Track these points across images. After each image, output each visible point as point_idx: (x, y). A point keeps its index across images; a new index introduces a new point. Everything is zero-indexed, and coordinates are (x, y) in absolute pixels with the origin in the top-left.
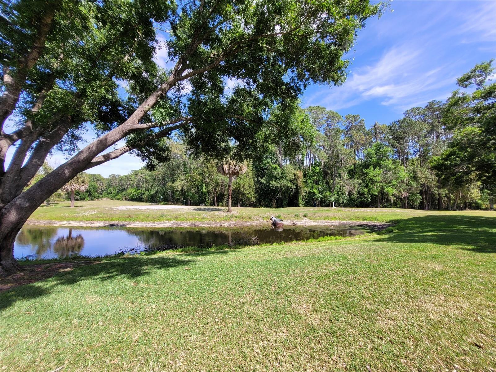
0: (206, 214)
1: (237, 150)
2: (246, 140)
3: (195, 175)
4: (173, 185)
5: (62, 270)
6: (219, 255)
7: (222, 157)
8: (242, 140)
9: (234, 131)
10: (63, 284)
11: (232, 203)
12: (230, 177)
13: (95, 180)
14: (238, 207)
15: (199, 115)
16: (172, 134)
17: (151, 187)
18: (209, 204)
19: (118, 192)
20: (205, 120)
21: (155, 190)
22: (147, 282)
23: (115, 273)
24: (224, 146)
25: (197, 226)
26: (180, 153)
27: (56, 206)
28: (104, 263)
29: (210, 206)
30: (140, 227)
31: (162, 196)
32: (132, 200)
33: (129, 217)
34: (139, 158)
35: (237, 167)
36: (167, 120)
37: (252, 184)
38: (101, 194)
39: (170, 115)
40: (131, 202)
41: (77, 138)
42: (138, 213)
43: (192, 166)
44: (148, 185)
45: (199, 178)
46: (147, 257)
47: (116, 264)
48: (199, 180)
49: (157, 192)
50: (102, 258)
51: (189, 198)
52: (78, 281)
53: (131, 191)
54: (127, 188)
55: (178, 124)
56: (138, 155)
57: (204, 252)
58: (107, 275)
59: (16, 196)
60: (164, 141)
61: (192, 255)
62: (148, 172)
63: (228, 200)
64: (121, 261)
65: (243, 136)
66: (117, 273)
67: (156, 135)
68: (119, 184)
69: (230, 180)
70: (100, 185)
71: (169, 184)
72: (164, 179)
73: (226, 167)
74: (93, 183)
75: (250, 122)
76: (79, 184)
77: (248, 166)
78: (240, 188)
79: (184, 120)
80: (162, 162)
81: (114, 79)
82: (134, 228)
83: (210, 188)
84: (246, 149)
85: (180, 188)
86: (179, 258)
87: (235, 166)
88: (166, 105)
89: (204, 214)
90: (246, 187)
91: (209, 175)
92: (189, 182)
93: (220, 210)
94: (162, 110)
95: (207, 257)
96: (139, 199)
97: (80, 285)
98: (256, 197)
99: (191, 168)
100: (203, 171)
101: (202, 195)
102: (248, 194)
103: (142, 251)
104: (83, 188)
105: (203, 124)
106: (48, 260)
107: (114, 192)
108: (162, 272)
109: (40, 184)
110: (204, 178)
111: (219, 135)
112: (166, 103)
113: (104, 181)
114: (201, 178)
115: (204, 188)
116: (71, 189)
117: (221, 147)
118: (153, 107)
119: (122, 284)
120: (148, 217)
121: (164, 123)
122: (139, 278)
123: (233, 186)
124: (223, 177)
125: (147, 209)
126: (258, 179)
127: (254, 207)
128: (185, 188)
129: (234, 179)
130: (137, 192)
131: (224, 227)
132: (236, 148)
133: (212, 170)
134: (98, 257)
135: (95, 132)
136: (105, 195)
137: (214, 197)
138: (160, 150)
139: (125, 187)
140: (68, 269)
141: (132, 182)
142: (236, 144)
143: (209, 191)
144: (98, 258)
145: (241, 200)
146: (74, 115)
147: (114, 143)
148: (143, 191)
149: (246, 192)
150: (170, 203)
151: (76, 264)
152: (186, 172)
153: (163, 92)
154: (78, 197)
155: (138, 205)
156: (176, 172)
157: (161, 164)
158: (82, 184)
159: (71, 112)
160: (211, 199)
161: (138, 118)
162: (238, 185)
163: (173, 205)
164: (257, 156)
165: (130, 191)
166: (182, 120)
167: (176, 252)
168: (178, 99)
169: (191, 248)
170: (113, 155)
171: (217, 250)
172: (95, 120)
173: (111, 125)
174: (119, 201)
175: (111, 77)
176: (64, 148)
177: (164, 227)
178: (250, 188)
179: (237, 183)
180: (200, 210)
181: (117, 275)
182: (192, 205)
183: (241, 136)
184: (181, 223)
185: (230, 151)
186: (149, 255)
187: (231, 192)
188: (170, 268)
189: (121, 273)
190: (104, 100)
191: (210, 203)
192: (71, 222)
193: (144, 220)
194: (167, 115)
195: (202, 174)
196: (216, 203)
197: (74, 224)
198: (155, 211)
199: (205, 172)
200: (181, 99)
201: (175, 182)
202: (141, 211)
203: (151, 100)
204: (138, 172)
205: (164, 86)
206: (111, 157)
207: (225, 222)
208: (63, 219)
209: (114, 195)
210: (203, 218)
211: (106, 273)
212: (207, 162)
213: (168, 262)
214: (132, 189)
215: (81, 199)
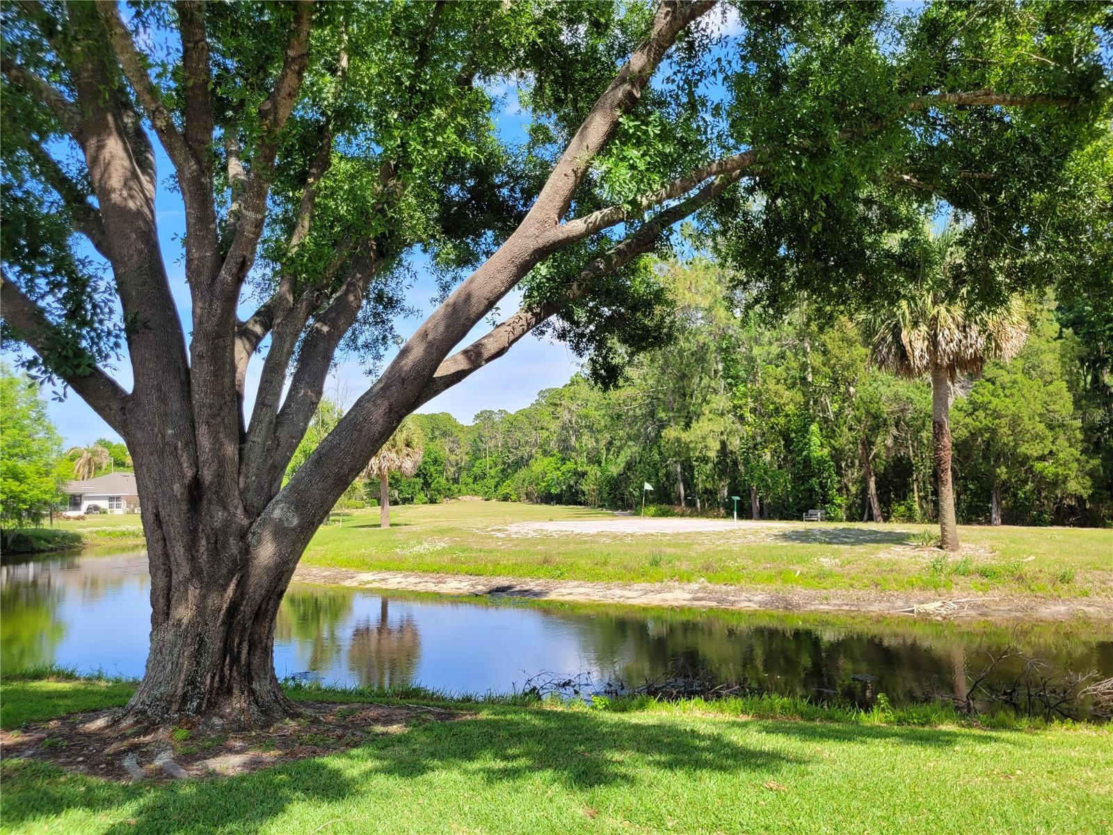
0: (835, 555)
1: (969, 255)
2: (1013, 202)
3: (772, 386)
4: (685, 436)
5: (379, 729)
6: (913, 749)
7: (894, 299)
8: (992, 202)
9: (945, 169)
10: (389, 771)
11: (957, 505)
12: (938, 382)
13: (437, 433)
14: (989, 522)
15: (778, 138)
16: (673, 238)
17: (608, 450)
18: (842, 513)
19: (503, 470)
20: (804, 150)
21: (622, 460)
22: (629, 815)
23: (522, 762)
24: (896, 249)
25: (798, 606)
26: (705, 303)
27: (346, 524)
28: (488, 723)
29: (851, 519)
30: (582, 599)
31: (649, 480)
32: (548, 498)
33: (546, 561)
34: (564, 347)
35: (974, 330)
36: (655, 187)
37: (1064, 405)
38: (456, 481)
39: (665, 164)
40: (544, 507)
41: (392, 304)
42: (572, 547)
43: (756, 351)
44: (597, 441)
45: (790, 399)
46: (615, 717)
47: (522, 728)
48: (790, 409)
49: (629, 466)
50: (477, 702)
51: (754, 485)
52: (423, 770)
53: (544, 468)
54: (531, 457)
55: (694, 192)
56: (562, 336)
57: (836, 726)
58: (500, 764)
59: (270, 498)
60: (645, 268)
61: (787, 732)
62: (596, 395)
63: (936, 493)
64: (537, 722)
65: (992, 185)
66: (529, 763)
67: (619, 252)
68: (505, 444)
69: (940, 399)
70: (452, 451)
71: (671, 433)
72: (652, 414)
73: (916, 341)
74: (431, 446)
75: (1029, 106)
76: (397, 452)
77: (1032, 321)
78: (994, 432)
79: (717, 173)
80: (644, 349)
81: (477, 83)
82: (562, 604)
83: (845, 439)
84: (1018, 242)
85: (717, 446)
86: (734, 738)
87: (964, 329)
88: (645, 132)
89: (827, 558)
90: (1027, 424)
91: (836, 381)
92: (750, 417)
93: (900, 539)
94: (633, 153)
95: (855, 749)
96: (570, 497)
97: (431, 785)
98: (1091, 474)
99: (751, 360)
100: (804, 367)
101: (805, 470)
102: (1042, 458)
103: (597, 694)
104: (408, 465)
105: (797, 168)
106: (344, 692)
107: (493, 472)
108: (677, 780)
109: (319, 459)
110: (812, 396)
111: (869, 202)
112: (647, 124)
113: (461, 435)
114: (799, 398)
115: (816, 440)
116: (380, 468)
117: (888, 254)
118: (603, 149)
119: (546, 804)
120: (605, 563)
121: (645, 202)
122: (601, 791)
123: (957, 425)
124: (902, 386)
125: (600, 534)
126: (1096, 380)
127: (1082, 524)
128: (735, 444)
129: (960, 392)
130: (564, 468)
131: (925, 618)
132: (961, 243)
133: (846, 358)
134: (467, 699)
135: (435, 277)
136: (467, 484)
137: (864, 481)
138: (634, 308)
139: (524, 452)
140: (395, 729)
141: (545, 434)
142: (961, 227)
143: (837, 455)
144: (467, 702)
145: (1005, 487)
146: (383, 234)
147: (491, 304)
148: (582, 464)
149: (1030, 449)
150: (677, 509)
151: (413, 714)
152: (733, 381)
153: (633, 86)
154: (396, 493)
155: (568, 517)
156: (696, 380)
157: (642, 357)
158: (405, 452)
159: (377, 227)
160: (853, 489)
161: (558, 202)
162: (983, 419)
163: (691, 516)
164: (1081, 269)
165: (541, 465)
166: (709, 174)
167: (722, 711)
168: (691, 94)
169: (778, 701)
170: (492, 347)
171: (900, 722)
172: (433, 236)
173: (477, 243)
174: (509, 503)
175: (468, 81)
176: (360, 341)
177: (665, 604)
178: (1051, 427)
179: (975, 407)
180: (805, 537)
181: (531, 769)
182: (770, 518)
183: (986, 185)
184: (727, 593)
185: (931, 263)
186: (624, 710)
187: (948, 455)
188: (705, 773)
189: (542, 763)
190: (454, 166)
191: (849, 508)
192: (386, 575)
193: (592, 577)
194: (652, 167)
195: (804, 379)
196: (875, 505)
197: (395, 582)
198: (628, 541)
199: (815, 372)
200: (700, 91)
201: (694, 424)
202: (579, 539)
203: (597, 127)
204: (559, 394)
205: (637, 60)
206: (486, 355)
207: (930, 593)
208: (367, 565)
209: (492, 482)
210: (822, 575)
211: (496, 756)
212: (821, 329)
213: (696, 748)
214: (546, 460)
215: (405, 501)
